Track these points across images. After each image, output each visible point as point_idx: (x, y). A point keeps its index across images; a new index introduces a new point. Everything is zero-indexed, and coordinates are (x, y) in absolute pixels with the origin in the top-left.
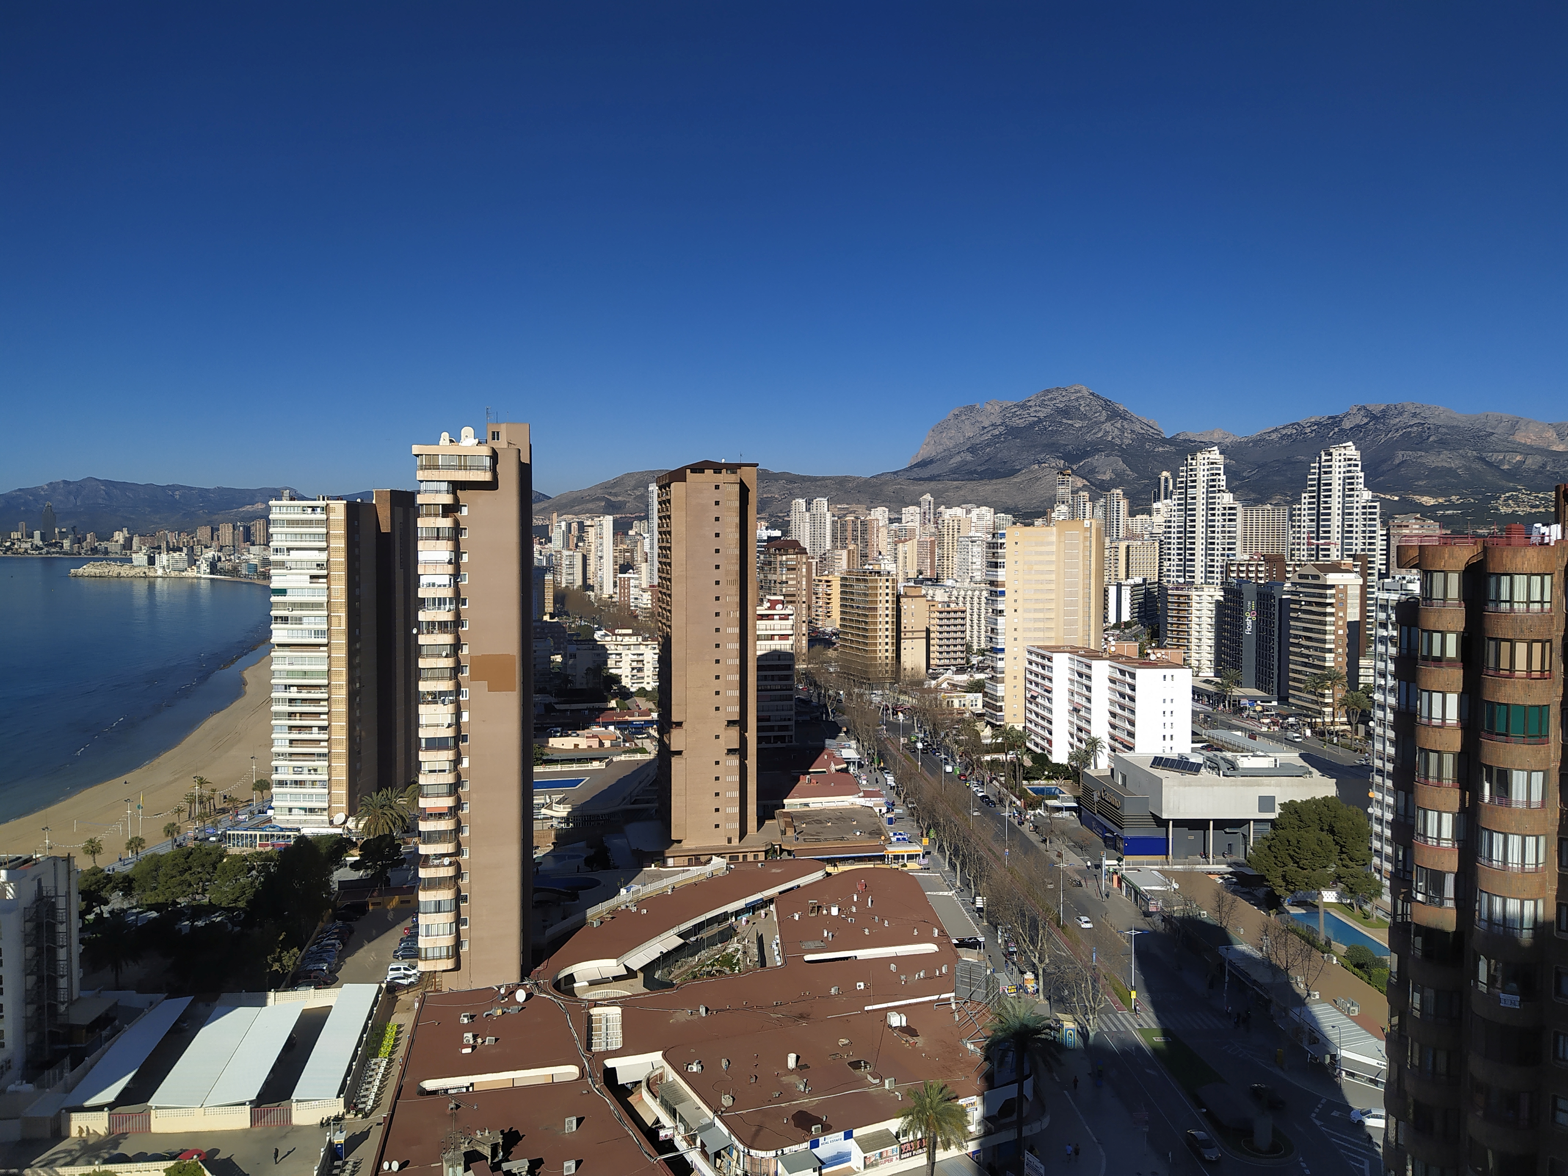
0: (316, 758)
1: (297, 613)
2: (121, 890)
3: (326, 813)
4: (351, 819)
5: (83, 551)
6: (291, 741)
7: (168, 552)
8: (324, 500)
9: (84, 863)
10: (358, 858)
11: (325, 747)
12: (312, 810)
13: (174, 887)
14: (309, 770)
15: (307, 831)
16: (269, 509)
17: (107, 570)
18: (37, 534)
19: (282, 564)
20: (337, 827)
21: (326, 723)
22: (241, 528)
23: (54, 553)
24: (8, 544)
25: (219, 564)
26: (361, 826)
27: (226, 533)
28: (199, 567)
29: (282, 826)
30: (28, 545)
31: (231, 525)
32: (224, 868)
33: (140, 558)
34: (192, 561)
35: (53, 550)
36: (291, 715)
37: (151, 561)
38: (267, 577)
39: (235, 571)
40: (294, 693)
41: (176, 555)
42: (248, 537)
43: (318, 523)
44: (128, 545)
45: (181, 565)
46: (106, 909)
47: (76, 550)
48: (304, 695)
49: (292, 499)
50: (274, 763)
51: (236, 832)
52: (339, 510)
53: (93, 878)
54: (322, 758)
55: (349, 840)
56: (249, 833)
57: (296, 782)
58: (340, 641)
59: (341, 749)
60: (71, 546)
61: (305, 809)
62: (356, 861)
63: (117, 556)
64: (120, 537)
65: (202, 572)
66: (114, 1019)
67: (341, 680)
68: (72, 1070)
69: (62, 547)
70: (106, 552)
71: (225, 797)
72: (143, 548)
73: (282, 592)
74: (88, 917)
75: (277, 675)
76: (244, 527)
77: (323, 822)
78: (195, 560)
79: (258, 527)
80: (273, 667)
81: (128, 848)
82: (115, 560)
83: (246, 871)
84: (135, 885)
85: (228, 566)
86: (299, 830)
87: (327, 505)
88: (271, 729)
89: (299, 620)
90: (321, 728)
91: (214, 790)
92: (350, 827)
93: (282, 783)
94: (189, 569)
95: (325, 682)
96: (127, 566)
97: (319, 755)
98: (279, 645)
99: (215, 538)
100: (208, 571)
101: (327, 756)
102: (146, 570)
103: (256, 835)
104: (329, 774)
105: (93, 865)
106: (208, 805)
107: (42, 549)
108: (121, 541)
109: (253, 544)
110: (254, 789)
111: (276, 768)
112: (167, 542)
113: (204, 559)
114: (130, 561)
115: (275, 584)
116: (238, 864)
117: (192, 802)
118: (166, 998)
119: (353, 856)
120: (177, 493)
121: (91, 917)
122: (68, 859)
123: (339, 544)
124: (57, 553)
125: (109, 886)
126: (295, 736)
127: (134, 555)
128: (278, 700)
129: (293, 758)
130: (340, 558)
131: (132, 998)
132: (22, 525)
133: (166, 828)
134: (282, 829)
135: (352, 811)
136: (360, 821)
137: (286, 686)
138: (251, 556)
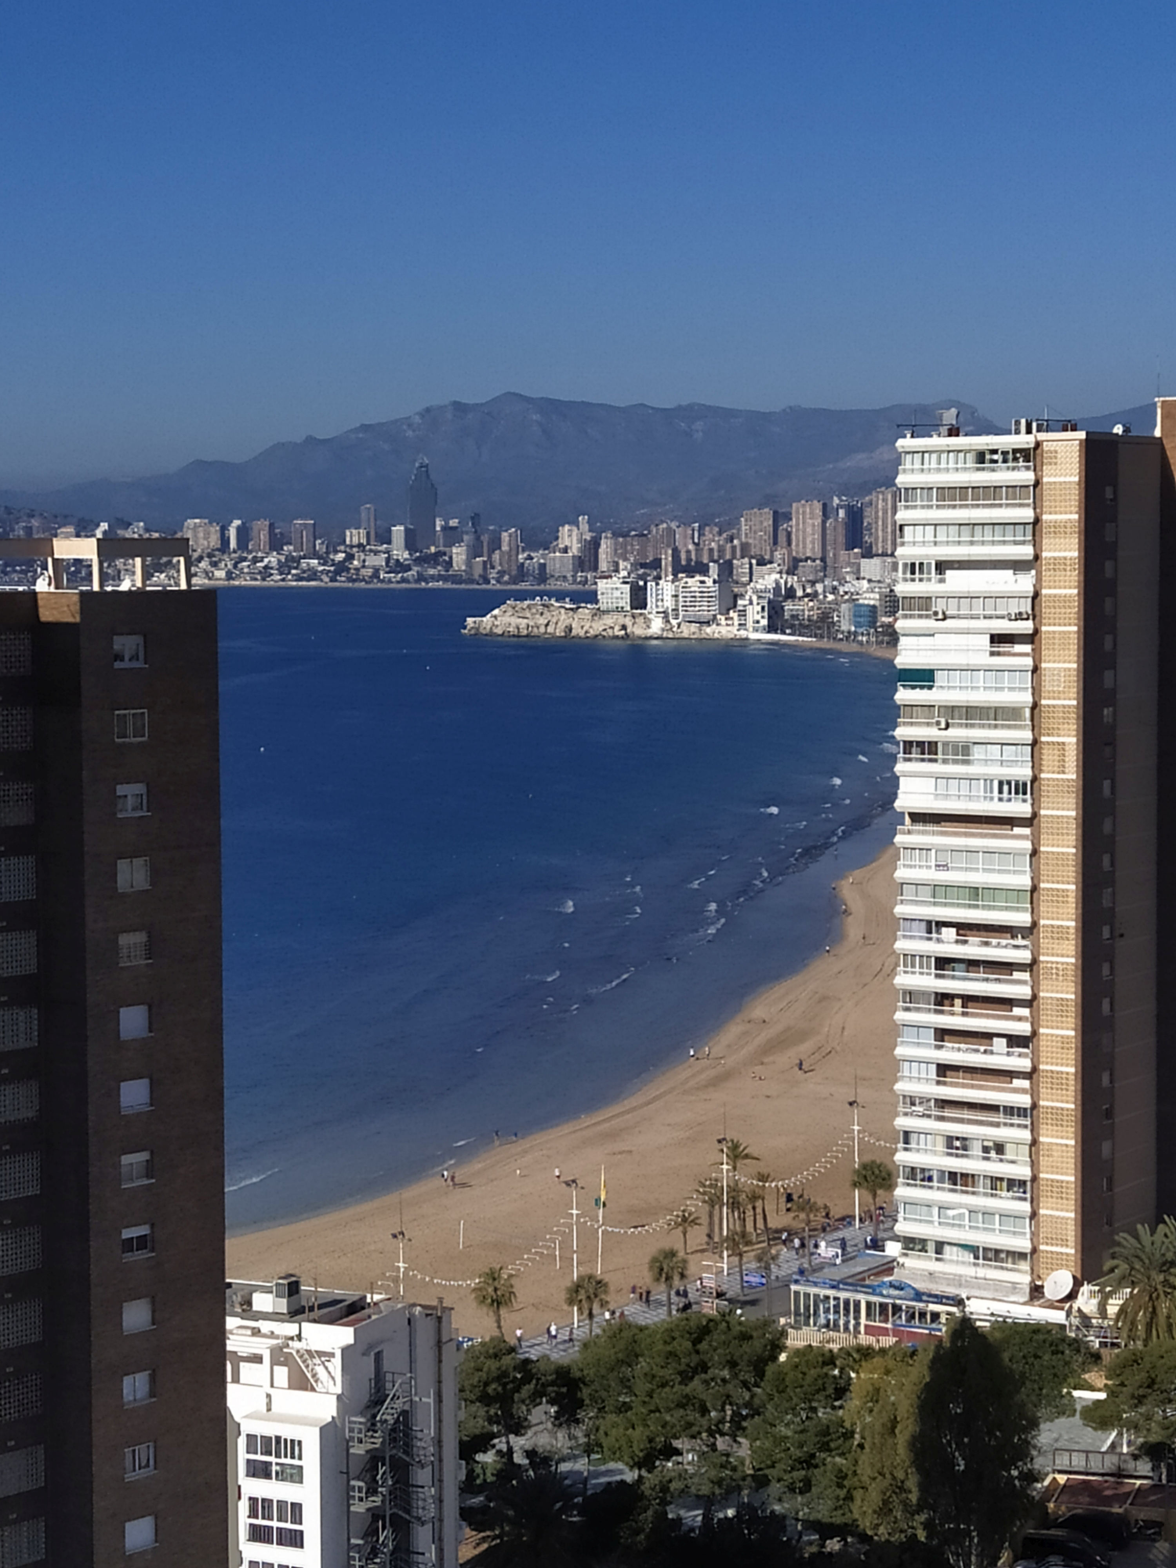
0: (1000, 1118)
1: (957, 733)
3: (1025, 1265)
4: (1087, 1287)
5: (493, 574)
6: (943, 1069)
7: (675, 575)
8: (1029, 431)
9: (474, 1328)
11: (1023, 1090)
12: (991, 1254)
14: (986, 1149)
15: (978, 1308)
16: (896, 460)
17: (542, 621)
18: (398, 530)
19: (924, 606)
20: (1052, 1306)
21: (1024, 1028)
22: (842, 513)
23: (433, 578)
24: (341, 556)
25: (789, 606)
26: (1112, 1309)
27: (807, 525)
28: (743, 614)
29: (920, 1286)
30: (380, 560)
31: (817, 505)
32: (780, 1377)
33: (614, 590)
34: (730, 599)
35: (432, 572)
36: (943, 999)
37: (639, 599)
39: (824, 623)
40: (948, 944)
41: (693, 582)
42: (856, 535)
43: (1016, 493)
44: (588, 558)
45: (704, 610)
46: (519, 1445)
47: (478, 571)
48: (973, 949)
49: (954, 432)
50: (901, 1123)
51: (813, 1291)
52: (1066, 460)
53: (495, 1364)
54: (1016, 1120)
55: (1082, 1345)
56: (842, 1295)
57: (952, 1177)
58: (1062, 809)
59: (1061, 1096)
60: (469, 563)
61: (974, 1250)
62: (1097, 1403)
63: (566, 586)
64: (571, 537)
65: (750, 624)
67: (1062, 912)
69: (450, 563)
70: (543, 574)
71: (789, 1198)
72: (622, 564)
73: (924, 678)
75: (908, 893)
76: (848, 508)
77: (1018, 1288)
78: (736, 597)
79: (872, 507)
80: (900, 874)
81: (570, 1302)
82: (560, 596)
84: (583, 1390)
85: (805, 608)
86: (959, 1302)
87: (1038, 445)
88: (896, 1034)
89: (962, 753)
90: (1014, 1041)
91: (764, 1178)
92: (1085, 1309)
93: (919, 1176)
94: (721, 618)
95: (1026, 918)
96: (586, 611)
97: (1010, 1111)
98: (918, 818)
99: (782, 538)
100: (764, 622)
101: (1027, 1114)
102: (628, 621)
103: (858, 1304)
104: (1035, 1163)
105: (496, 1333)
106: (750, 1213)
107: (408, 568)
108: (575, 550)
109: (865, 553)
110: (854, 1186)
111: (907, 1135)
112: (675, 551)
113: (756, 591)
114: (592, 597)
115: (907, 656)
116: (813, 1373)
117: (714, 1201)
119: (1090, 1388)
123: (1065, 549)
124: (440, 578)
125: (527, 1387)
126: (951, 1055)
127: (602, 585)
128: (911, 960)
129: (947, 1113)
130: (1065, 589)
132: (367, 510)
133: (655, 1260)
134: (919, 1296)
135: (1090, 1266)
136: (1108, 1295)
137: (929, 923)
138: (865, 584)
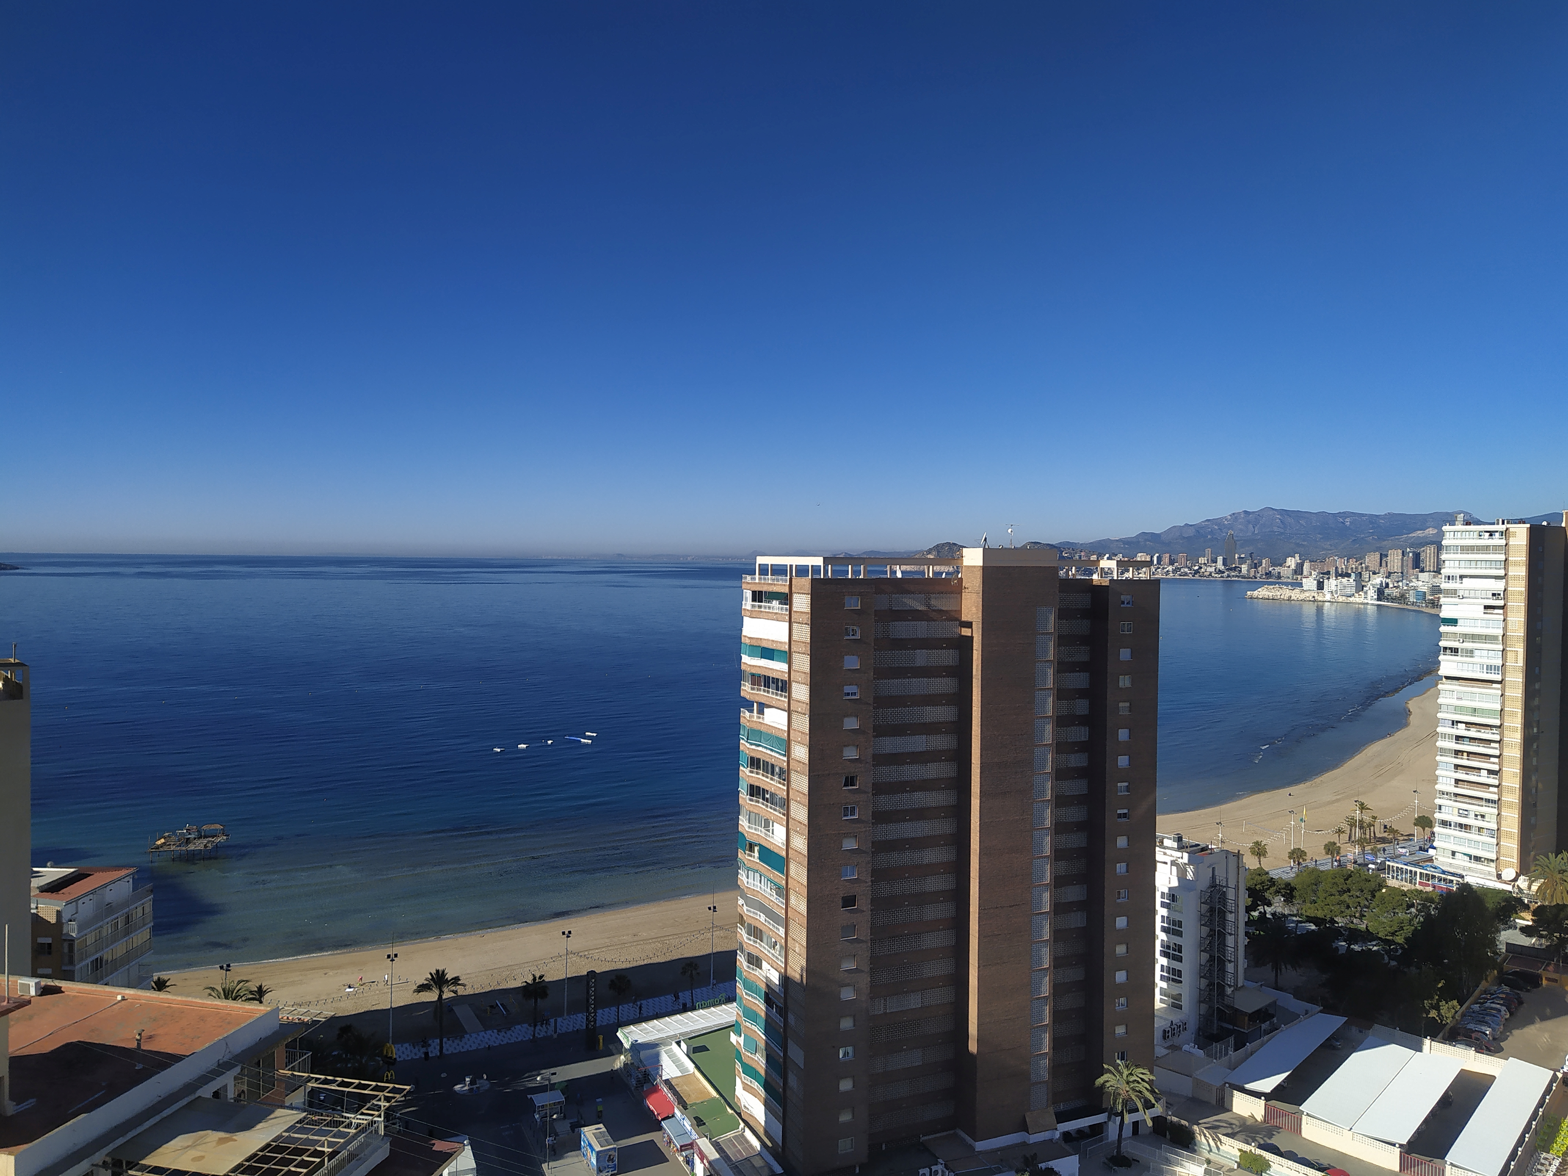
0: (1484, 803)
1: (1468, 645)
2: (1283, 896)
3: (1493, 865)
4: (1522, 878)
5: (1259, 575)
6: (1457, 781)
7: (1336, 577)
8: (1503, 523)
9: (1251, 862)
10: (1530, 923)
11: (1495, 793)
12: (1477, 859)
13: (1333, 905)
14: (1476, 815)
15: (1472, 880)
16: (1442, 534)
17: (1279, 594)
18: (1220, 559)
19: (1453, 593)
20: (1505, 883)
21: (1496, 768)
22: (1411, 555)
23: (1233, 576)
24: (1196, 568)
25: (1387, 591)
26: (1535, 887)
27: (1395, 559)
28: (1366, 593)
29: (1445, 868)
30: (1212, 569)
31: (1400, 552)
32: (1383, 898)
33: (1310, 583)
34: (1360, 587)
35: (1233, 574)
36: (1457, 753)
37: (1320, 586)
38: (1436, 605)
39: (1402, 598)
40: (1461, 730)
41: (1345, 580)
42: (1417, 564)
43: (1496, 549)
44: (1299, 570)
45: (1349, 591)
46: (1268, 910)
47: (1252, 574)
48: (1473, 733)
49: (1468, 523)
50: (1438, 801)
51: (1396, 865)
52: (1520, 535)
53: (1259, 878)
54: (1490, 805)
55: (1520, 901)
56: (1409, 868)
57: (1461, 825)
58: (1516, 679)
59: (1513, 798)
60: (1248, 571)
61: (1470, 856)
62: (1527, 926)
63: (1289, 580)
64: (1292, 562)
65: (1369, 598)
66: (1273, 1016)
67: (1515, 722)
68: (1235, 1050)
69: (1240, 571)
70: (1279, 576)
71: (1385, 827)
72: (1313, 573)
73: (1453, 622)
74: (1253, 913)
75: (1444, 708)
76: (1414, 553)
77: (1489, 873)
78: (1363, 586)
79: (1428, 553)
80: (1440, 701)
81: (1290, 858)
82: (1287, 584)
83: (1405, 906)
84: (1296, 893)
85: (1395, 593)
86: (1462, 877)
87: (1507, 529)
88: (1436, 765)
89: (1470, 653)
90: (1490, 772)
91: (1375, 818)
92: (1522, 887)
93: (1445, 824)
94: (1356, 595)
95: (1497, 722)
96: (1297, 590)
97: (1488, 801)
98: (1447, 678)
99: (1384, 564)
100: (1376, 597)
101: (1497, 803)
102: (1316, 595)
103: (1416, 873)
104: (1499, 823)
105: (1259, 866)
106: (1368, 831)
107: (1224, 572)
108: (1293, 567)
109: (1422, 571)
110: (1415, 824)
111: (1440, 806)
112: (1337, 568)
113: (1372, 585)
114: (1300, 585)
115: (1445, 613)
116: (1397, 898)
117: (1352, 825)
118: (1321, 1012)
119: (1524, 919)
120: (1348, 520)
121: (1255, 914)
122: (1238, 856)
123: (1519, 571)
124: (1237, 576)
125: (1273, 889)
126: (1461, 775)
127: (1304, 580)
128: (1444, 736)
129: (1458, 799)
130: (1519, 587)
131: (1289, 1001)
132: (1208, 551)
133: (1326, 845)
134: (1444, 872)
135: (1524, 869)
136: (1533, 881)
137: (1453, 721)
138: (1420, 583)
